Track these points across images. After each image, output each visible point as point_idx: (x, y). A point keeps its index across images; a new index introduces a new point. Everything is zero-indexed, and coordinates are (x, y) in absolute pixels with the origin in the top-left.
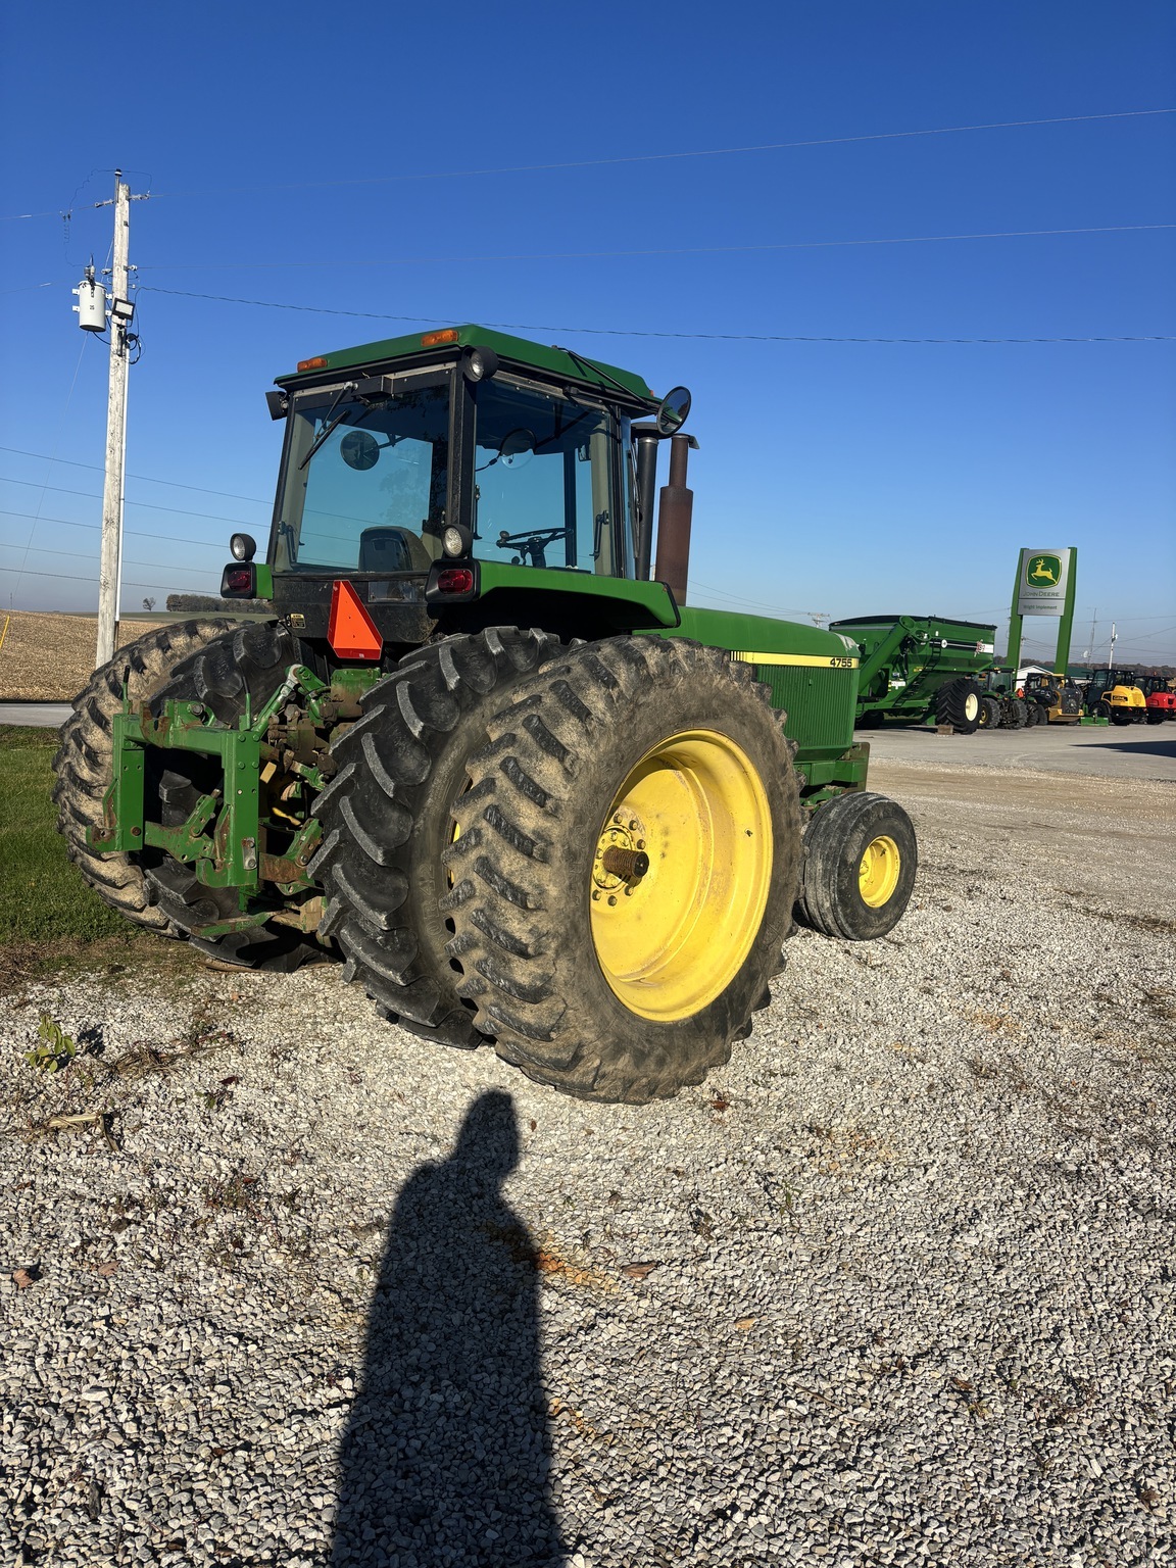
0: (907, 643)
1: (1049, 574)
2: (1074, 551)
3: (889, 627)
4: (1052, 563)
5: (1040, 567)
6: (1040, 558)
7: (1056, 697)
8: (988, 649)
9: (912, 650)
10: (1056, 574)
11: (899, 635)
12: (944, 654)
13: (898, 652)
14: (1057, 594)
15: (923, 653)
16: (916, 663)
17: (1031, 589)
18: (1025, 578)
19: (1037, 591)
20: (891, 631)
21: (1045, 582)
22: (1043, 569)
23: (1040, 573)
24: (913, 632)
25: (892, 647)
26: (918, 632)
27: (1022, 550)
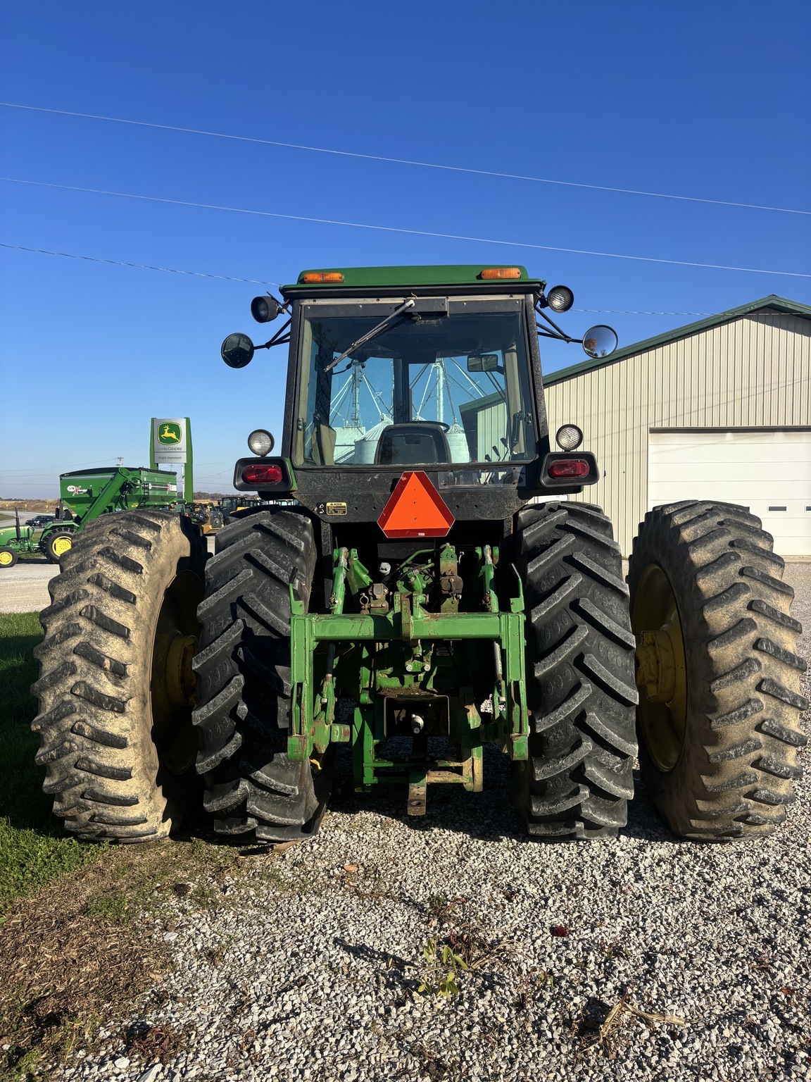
0: (126, 487)
1: (173, 435)
2: (188, 420)
3: (110, 476)
4: (175, 428)
5: (166, 430)
6: (166, 425)
7: (206, 517)
8: (173, 488)
9: (129, 492)
10: (178, 435)
11: (119, 481)
12: (151, 493)
13: (118, 494)
14: (180, 449)
15: (138, 493)
16: (133, 501)
17: (162, 446)
18: (157, 438)
19: (167, 447)
20: (112, 479)
21: (170, 441)
22: (169, 432)
23: (167, 434)
24: (130, 478)
25: (114, 490)
26: (133, 479)
27: (153, 420)
